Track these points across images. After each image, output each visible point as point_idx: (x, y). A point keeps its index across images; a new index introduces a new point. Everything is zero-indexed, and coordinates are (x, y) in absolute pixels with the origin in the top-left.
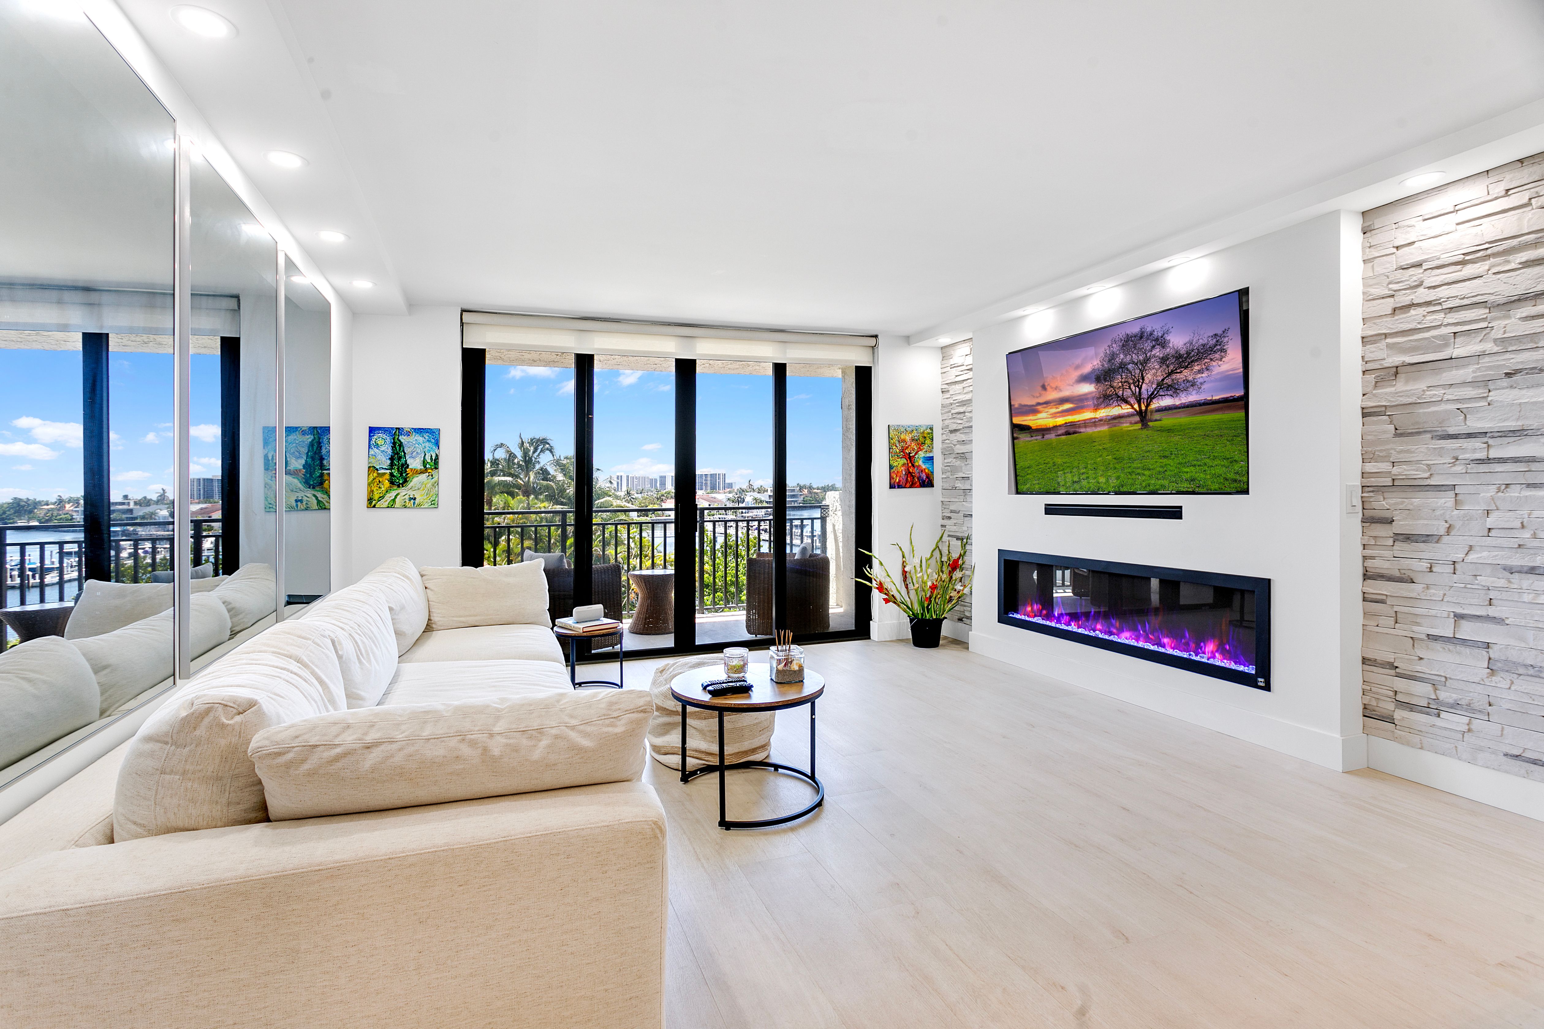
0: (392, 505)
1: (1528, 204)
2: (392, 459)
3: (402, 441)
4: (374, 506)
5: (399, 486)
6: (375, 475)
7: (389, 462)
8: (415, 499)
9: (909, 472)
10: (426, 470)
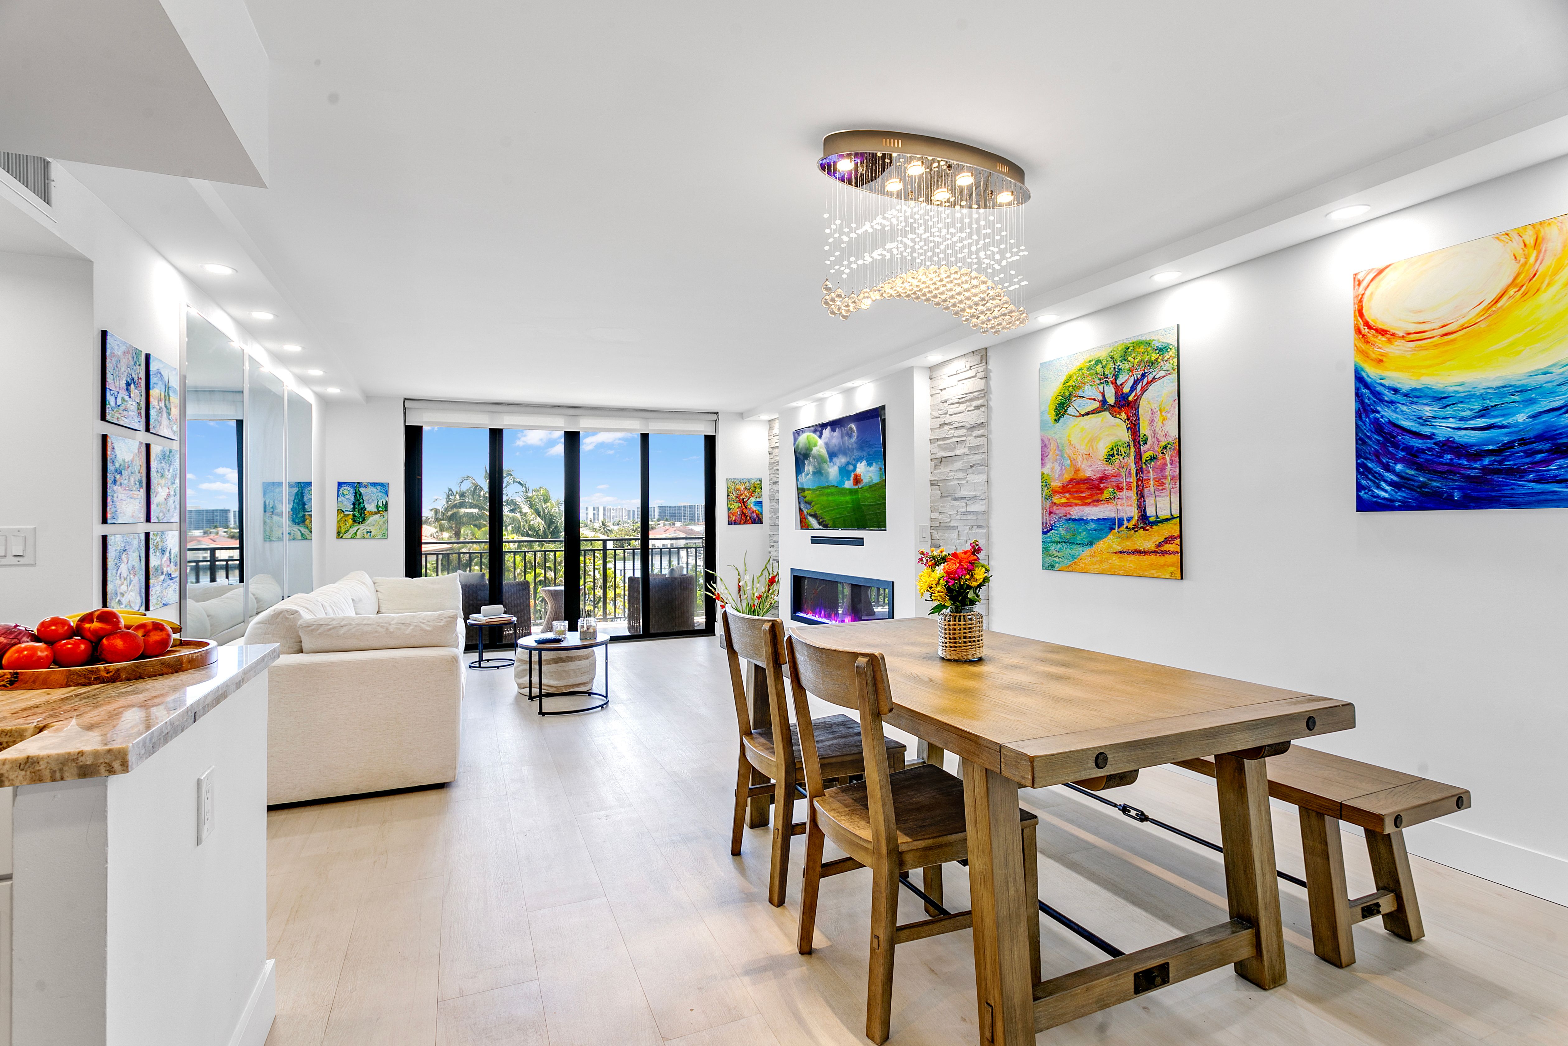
0: (354, 537)
1: (975, 376)
2: (354, 504)
3: (361, 491)
4: (342, 538)
5: (359, 523)
6: (342, 515)
7: (352, 506)
8: (371, 532)
9: (743, 513)
10: (378, 512)
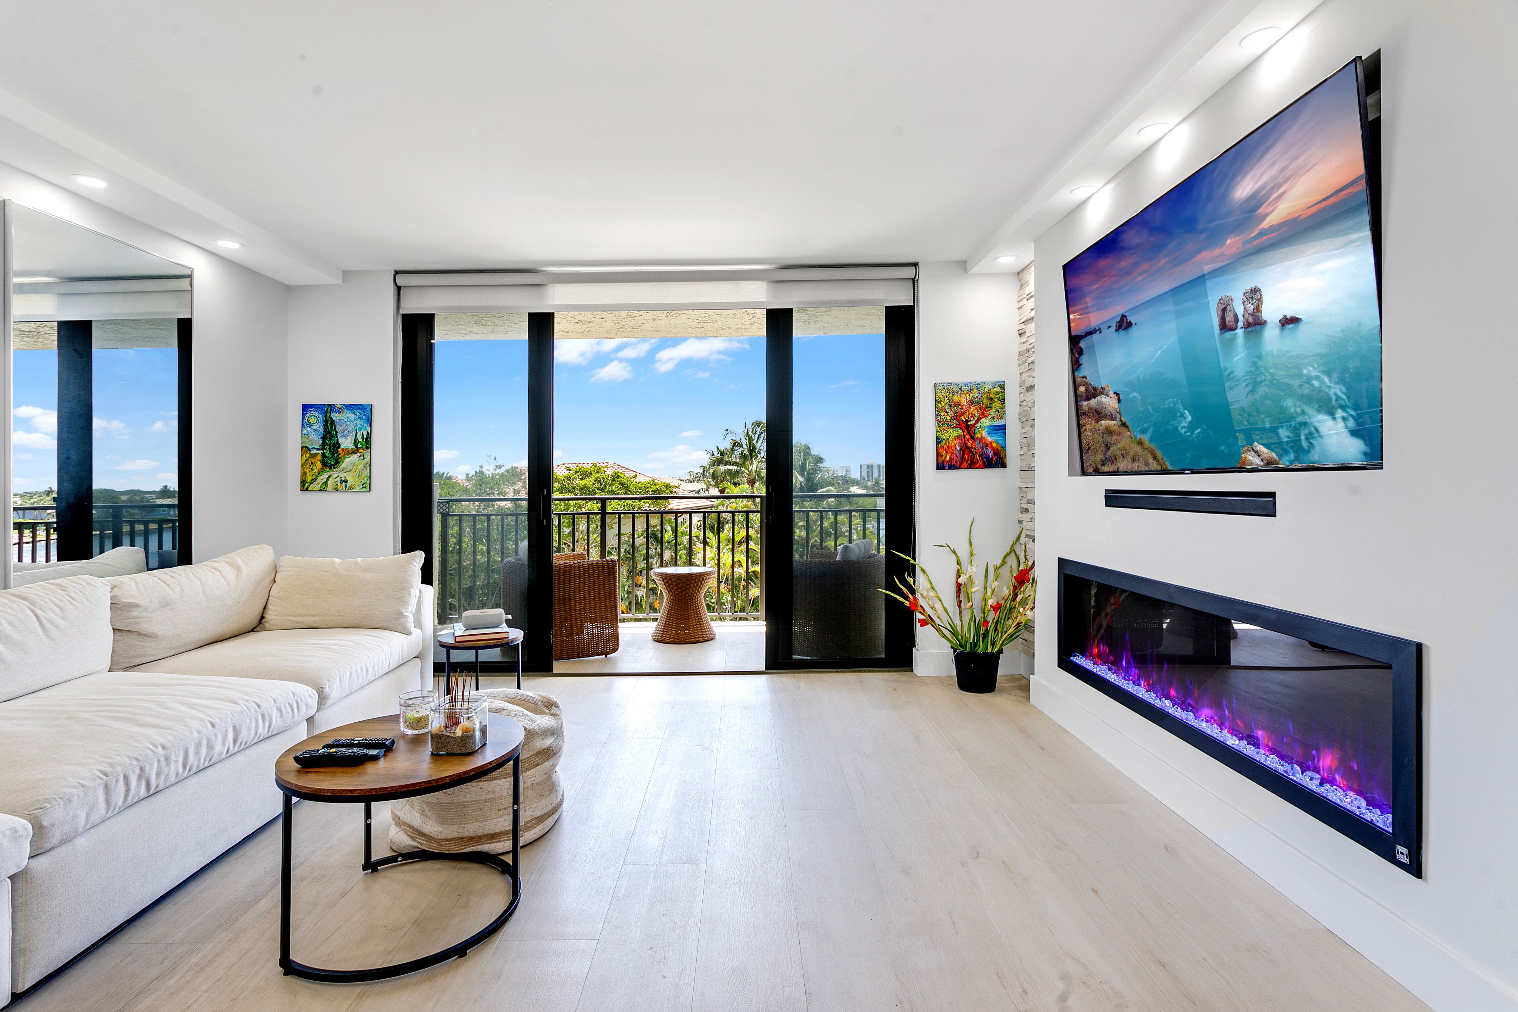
0: (323, 489)
2: (324, 438)
3: (334, 418)
4: (307, 489)
5: (331, 468)
6: (308, 455)
7: (321, 441)
8: (346, 481)
9: (967, 447)
10: (356, 451)
